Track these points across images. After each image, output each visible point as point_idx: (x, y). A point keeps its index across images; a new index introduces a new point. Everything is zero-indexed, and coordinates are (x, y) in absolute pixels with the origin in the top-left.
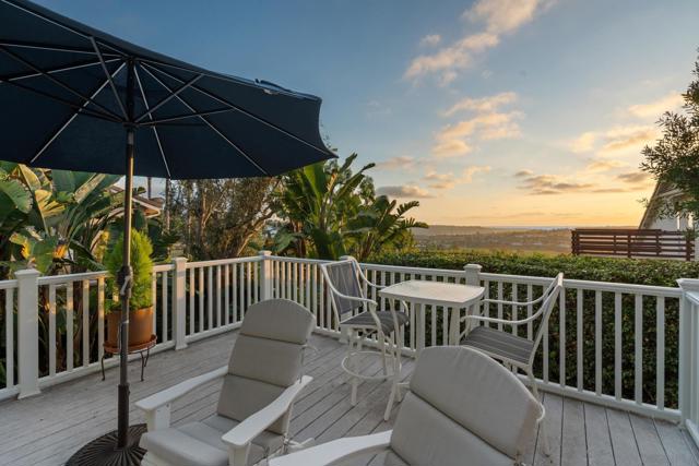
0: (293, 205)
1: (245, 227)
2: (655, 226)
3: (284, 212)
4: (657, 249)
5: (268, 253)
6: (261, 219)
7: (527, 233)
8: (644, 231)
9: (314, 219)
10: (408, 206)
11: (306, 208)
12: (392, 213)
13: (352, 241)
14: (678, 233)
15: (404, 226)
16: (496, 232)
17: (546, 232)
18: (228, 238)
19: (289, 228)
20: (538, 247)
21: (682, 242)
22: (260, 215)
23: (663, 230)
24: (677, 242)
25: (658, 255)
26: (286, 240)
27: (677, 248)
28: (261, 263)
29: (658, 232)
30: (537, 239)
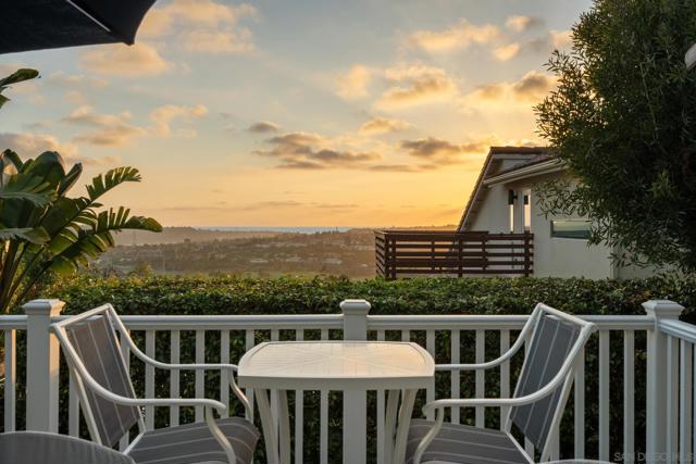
2: (479, 227)
4: (482, 262)
7: (276, 239)
8: (465, 234)
10: (112, 180)
12: (71, 194)
14: (512, 236)
15: (106, 226)
16: (220, 239)
17: (304, 238)
20: (293, 267)
21: (517, 251)
23: (492, 232)
24: (509, 251)
25: (484, 272)
27: (509, 259)
29: (484, 236)
30: (290, 251)
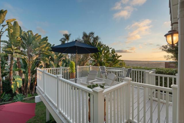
0: (95, 57)
1: (85, 61)
3: (93, 58)
5: (91, 66)
6: (89, 59)
9: (99, 59)
10: (119, 57)
11: (98, 57)
12: (116, 58)
13: (107, 64)
18: (82, 63)
19: (94, 61)
22: (88, 58)
26: (94, 63)
28: (90, 67)
